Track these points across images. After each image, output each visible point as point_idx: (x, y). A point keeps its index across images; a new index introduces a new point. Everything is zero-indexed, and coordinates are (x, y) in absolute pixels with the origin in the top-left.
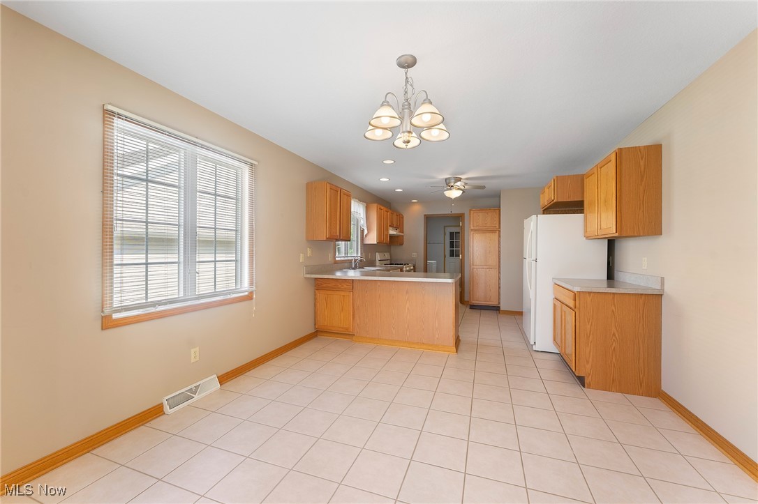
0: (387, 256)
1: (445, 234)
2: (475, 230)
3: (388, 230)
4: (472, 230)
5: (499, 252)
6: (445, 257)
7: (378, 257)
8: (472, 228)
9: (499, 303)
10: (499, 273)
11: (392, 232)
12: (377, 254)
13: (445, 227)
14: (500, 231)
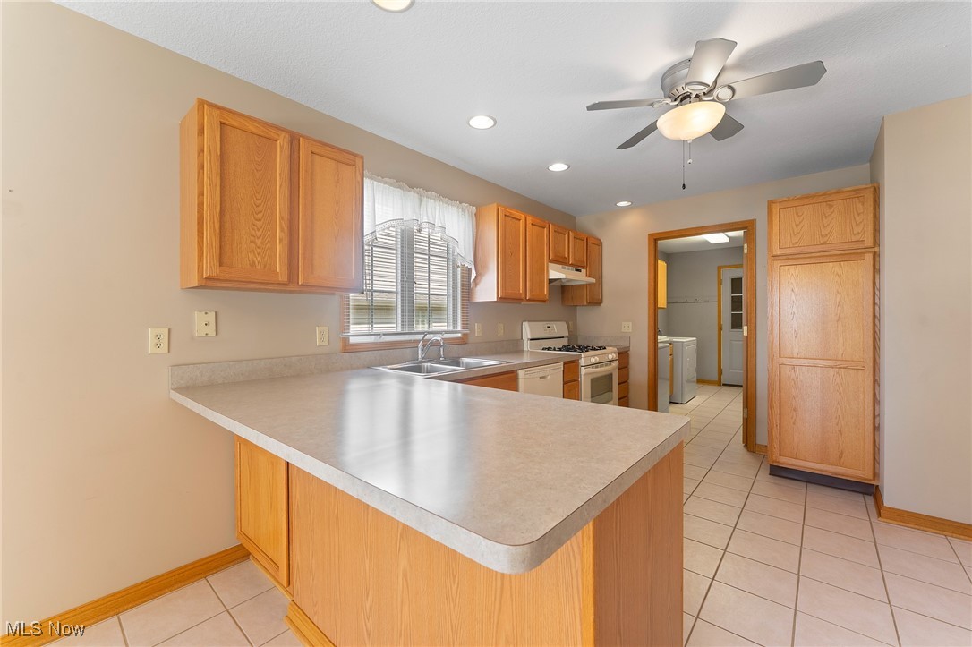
0: (560, 328)
1: (720, 283)
2: (787, 257)
3: (542, 270)
4: (775, 258)
5: (876, 318)
6: (720, 328)
7: (527, 330)
8: (778, 252)
9: (876, 475)
10: (876, 382)
11: (556, 273)
12: (526, 325)
13: (720, 268)
14: (876, 256)
